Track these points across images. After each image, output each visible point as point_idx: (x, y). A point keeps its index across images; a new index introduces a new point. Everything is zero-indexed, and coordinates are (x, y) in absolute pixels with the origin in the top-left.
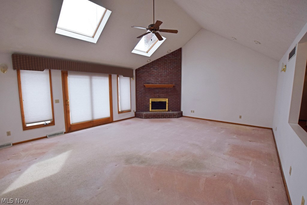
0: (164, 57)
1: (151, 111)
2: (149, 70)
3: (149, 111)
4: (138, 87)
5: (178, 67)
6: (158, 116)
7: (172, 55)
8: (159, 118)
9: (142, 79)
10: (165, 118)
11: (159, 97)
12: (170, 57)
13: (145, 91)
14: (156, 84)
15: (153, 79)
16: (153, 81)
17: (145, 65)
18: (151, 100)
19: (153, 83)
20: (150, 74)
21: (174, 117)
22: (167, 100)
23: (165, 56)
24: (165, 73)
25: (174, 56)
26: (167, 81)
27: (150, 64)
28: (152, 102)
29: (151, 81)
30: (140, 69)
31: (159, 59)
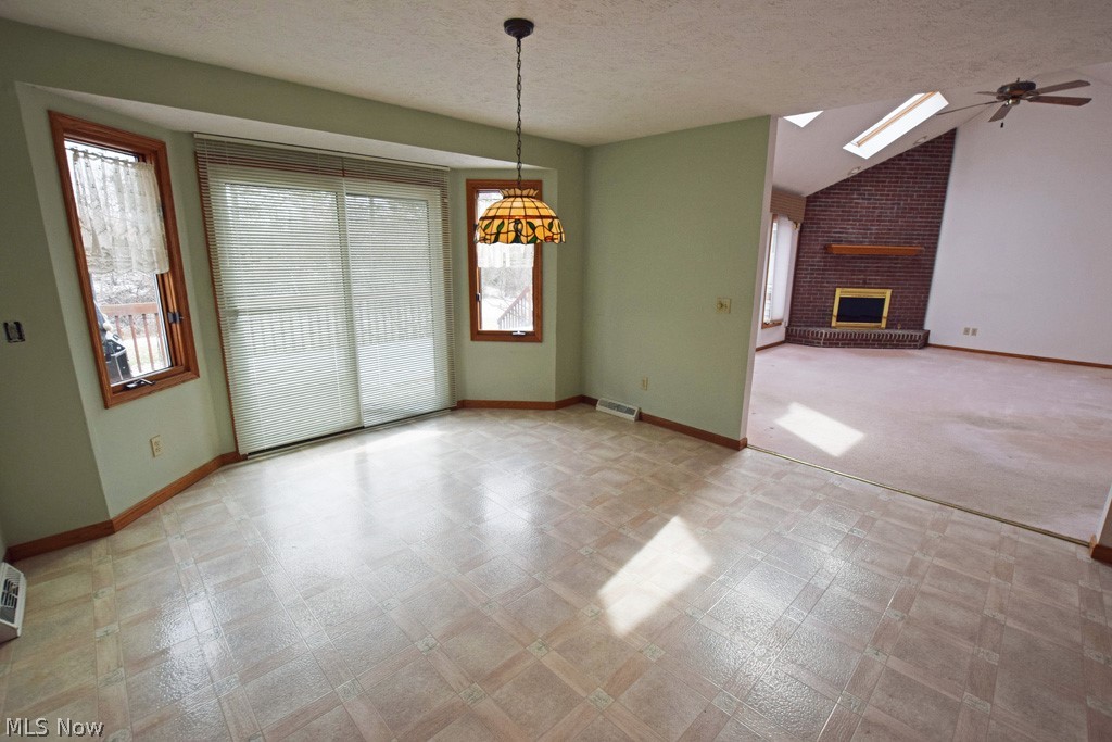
0: (899, 160)
1: (835, 328)
2: (846, 198)
3: (830, 326)
4: (805, 253)
5: (936, 192)
6: (865, 340)
7: (926, 151)
8: (867, 346)
9: (820, 228)
10: (884, 346)
11: (865, 285)
12: (918, 160)
13: (825, 266)
14: (861, 243)
15: (853, 229)
16: (852, 235)
17: (836, 184)
18: (839, 293)
19: (851, 242)
20: (846, 211)
21: (910, 347)
22: (888, 294)
23: (901, 155)
24: (893, 208)
25: (930, 156)
26: (896, 234)
27: (853, 181)
28: (841, 299)
29: (847, 233)
30: (818, 197)
31: (883, 163)
